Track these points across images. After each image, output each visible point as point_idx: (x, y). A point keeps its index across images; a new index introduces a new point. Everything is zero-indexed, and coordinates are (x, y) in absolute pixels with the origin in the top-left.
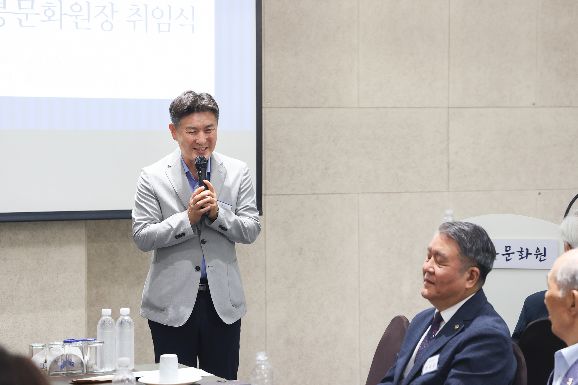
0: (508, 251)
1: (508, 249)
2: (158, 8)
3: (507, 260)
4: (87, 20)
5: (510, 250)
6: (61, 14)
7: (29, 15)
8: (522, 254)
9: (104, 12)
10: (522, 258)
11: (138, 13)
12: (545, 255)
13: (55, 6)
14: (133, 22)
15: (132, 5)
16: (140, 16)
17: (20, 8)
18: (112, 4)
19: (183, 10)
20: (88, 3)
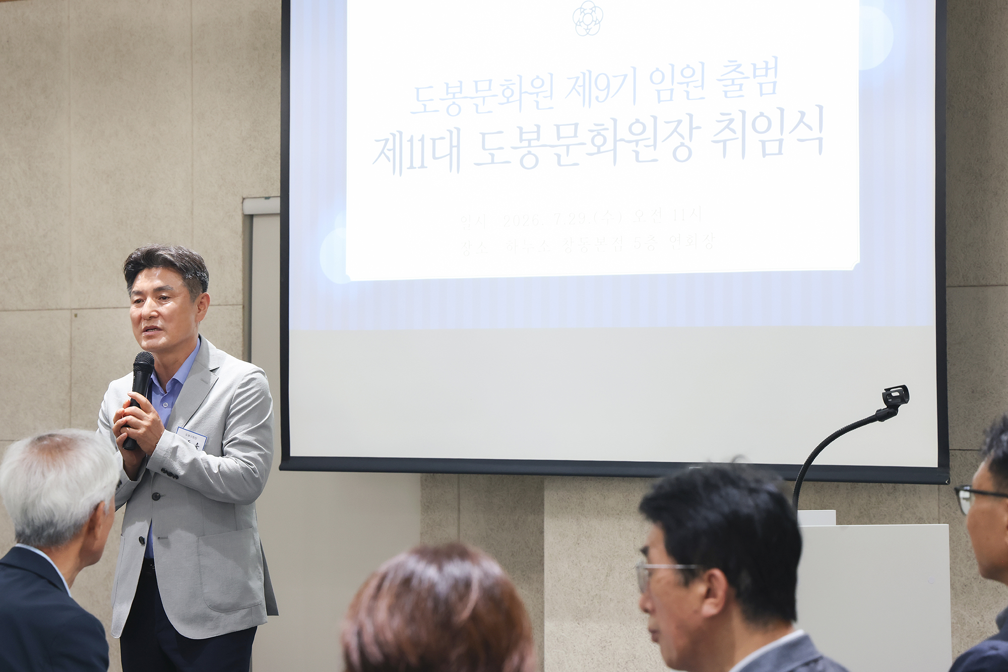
2: (762, 114)
4: (653, 147)
6: (615, 141)
7: (570, 147)
9: (678, 130)
11: (730, 126)
13: (607, 129)
14: (722, 143)
15: (722, 114)
16: (734, 131)
17: (559, 138)
18: (691, 116)
19: (803, 114)
20: (655, 118)
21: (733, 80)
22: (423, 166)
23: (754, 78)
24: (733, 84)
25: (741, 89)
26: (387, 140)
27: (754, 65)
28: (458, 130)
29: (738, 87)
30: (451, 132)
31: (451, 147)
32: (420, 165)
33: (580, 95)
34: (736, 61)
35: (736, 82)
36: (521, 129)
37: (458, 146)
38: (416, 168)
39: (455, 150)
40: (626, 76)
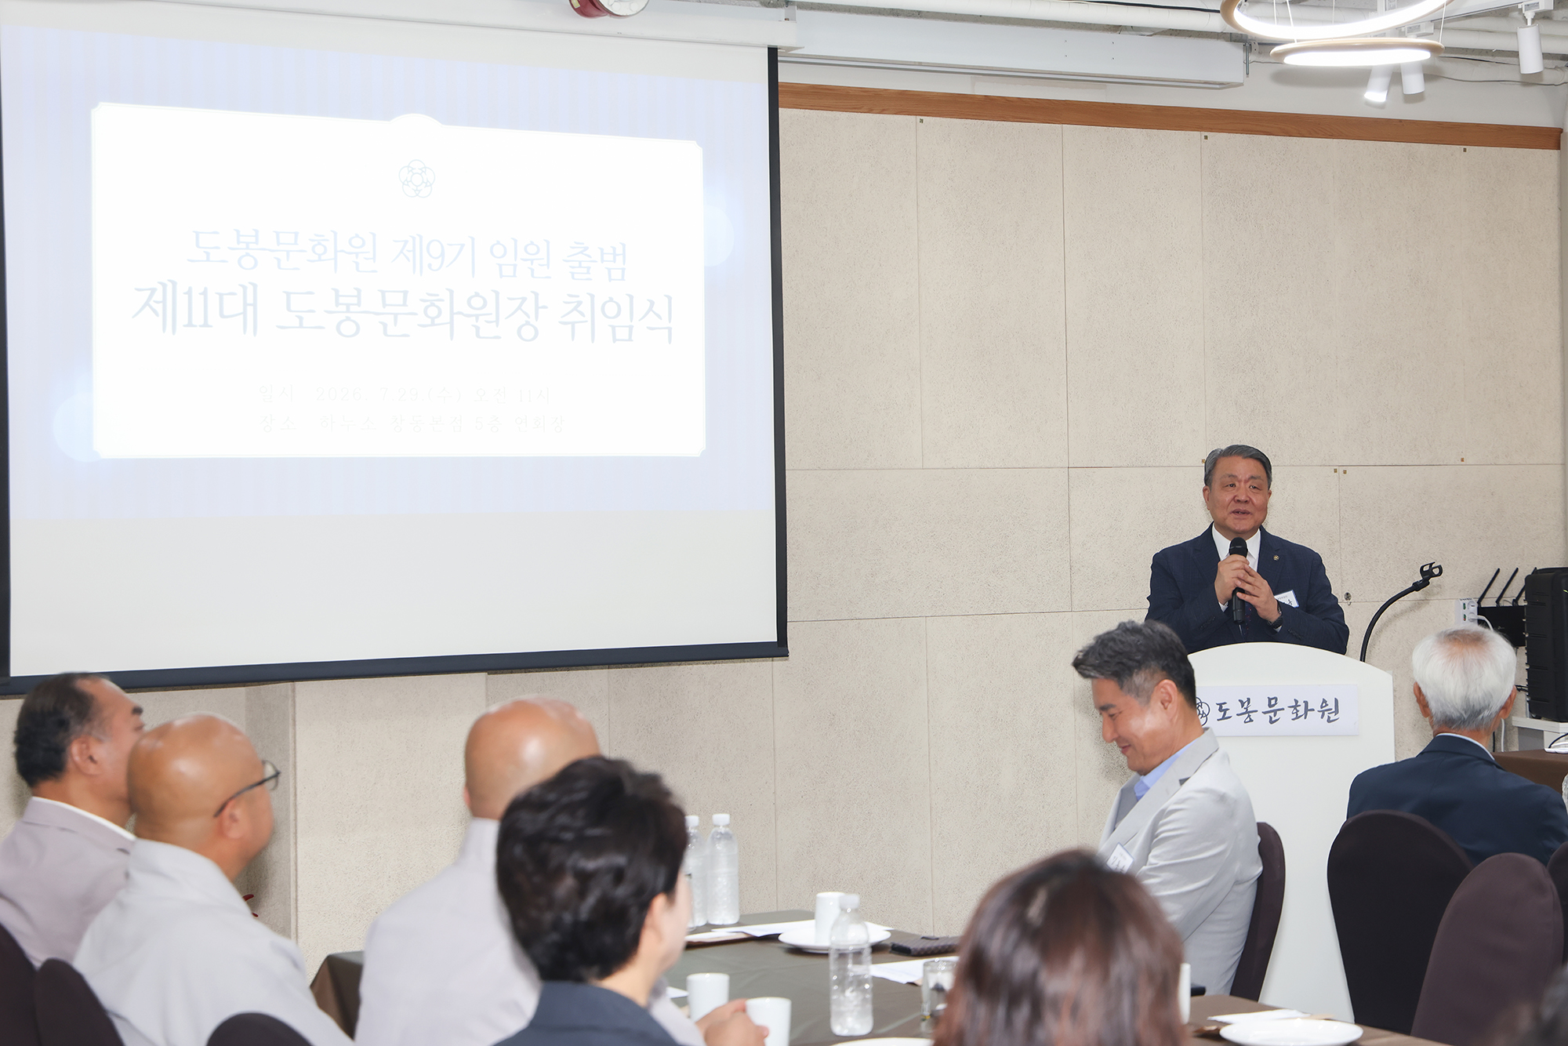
0: (1274, 705)
1: (1273, 702)
2: (611, 300)
3: (1272, 722)
4: (495, 323)
5: (1276, 704)
6: (452, 314)
7: (399, 316)
8: (1298, 711)
9: (523, 307)
10: (1297, 717)
11: (579, 309)
12: (1336, 712)
13: (443, 300)
14: (570, 326)
15: (570, 295)
16: (583, 315)
17: (385, 305)
18: (536, 295)
19: (652, 303)
20: (497, 293)
21: (580, 262)
22: (206, 325)
23: (602, 262)
24: (580, 267)
25: (588, 273)
26: (153, 291)
27: (602, 250)
28: (255, 286)
29: (585, 270)
30: (244, 288)
31: (245, 305)
32: (202, 323)
33: (409, 260)
34: (583, 244)
35: (583, 264)
36: (336, 291)
37: (254, 305)
38: (195, 326)
39: (250, 309)
40: (462, 246)
